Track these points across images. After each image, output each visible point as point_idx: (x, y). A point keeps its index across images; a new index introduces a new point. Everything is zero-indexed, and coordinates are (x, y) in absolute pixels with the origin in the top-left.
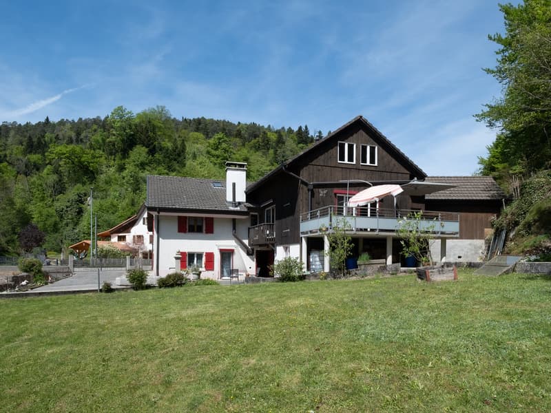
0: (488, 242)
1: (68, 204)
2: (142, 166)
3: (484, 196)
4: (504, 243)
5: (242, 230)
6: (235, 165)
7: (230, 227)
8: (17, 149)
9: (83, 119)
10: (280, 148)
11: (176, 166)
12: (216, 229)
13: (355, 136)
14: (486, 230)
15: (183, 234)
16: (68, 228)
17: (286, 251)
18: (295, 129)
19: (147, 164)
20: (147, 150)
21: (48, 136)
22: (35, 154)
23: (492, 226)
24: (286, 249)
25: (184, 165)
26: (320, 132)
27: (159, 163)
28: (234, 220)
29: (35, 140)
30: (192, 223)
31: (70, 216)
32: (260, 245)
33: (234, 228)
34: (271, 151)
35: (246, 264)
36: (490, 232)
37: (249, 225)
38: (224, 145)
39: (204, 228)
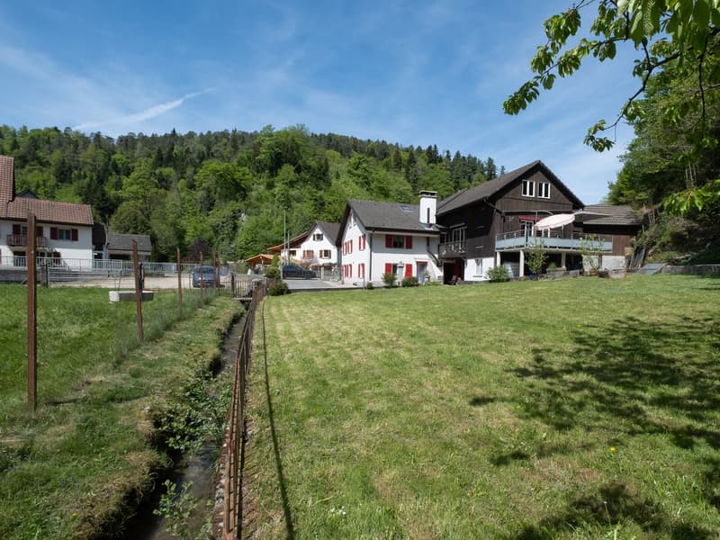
0: (628, 258)
1: (224, 220)
2: (292, 184)
3: (626, 222)
4: (645, 257)
5: (434, 246)
6: (428, 194)
7: (424, 244)
8: (146, 161)
9: (213, 132)
10: (412, 167)
11: (322, 185)
12: (414, 244)
13: (535, 176)
14: (626, 248)
15: (388, 249)
16: (224, 243)
17: (478, 265)
18: (425, 148)
19: (294, 182)
20: (294, 168)
21: (177, 149)
22: (166, 166)
23: (632, 246)
24: (478, 263)
25: (330, 184)
26: (448, 152)
27: (305, 181)
28: (428, 239)
29: (164, 152)
30: (396, 240)
31: (226, 232)
32: (448, 259)
33: (428, 245)
34: (403, 170)
35: (436, 273)
36: (629, 251)
37: (439, 242)
38: (364, 165)
39: (405, 244)
